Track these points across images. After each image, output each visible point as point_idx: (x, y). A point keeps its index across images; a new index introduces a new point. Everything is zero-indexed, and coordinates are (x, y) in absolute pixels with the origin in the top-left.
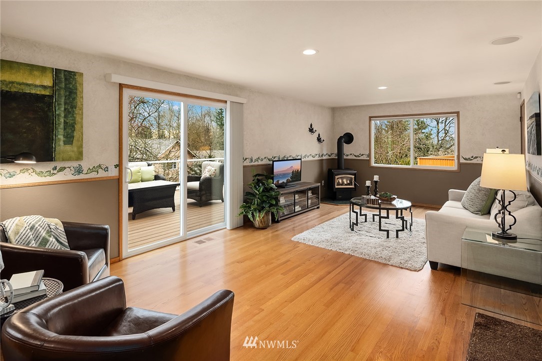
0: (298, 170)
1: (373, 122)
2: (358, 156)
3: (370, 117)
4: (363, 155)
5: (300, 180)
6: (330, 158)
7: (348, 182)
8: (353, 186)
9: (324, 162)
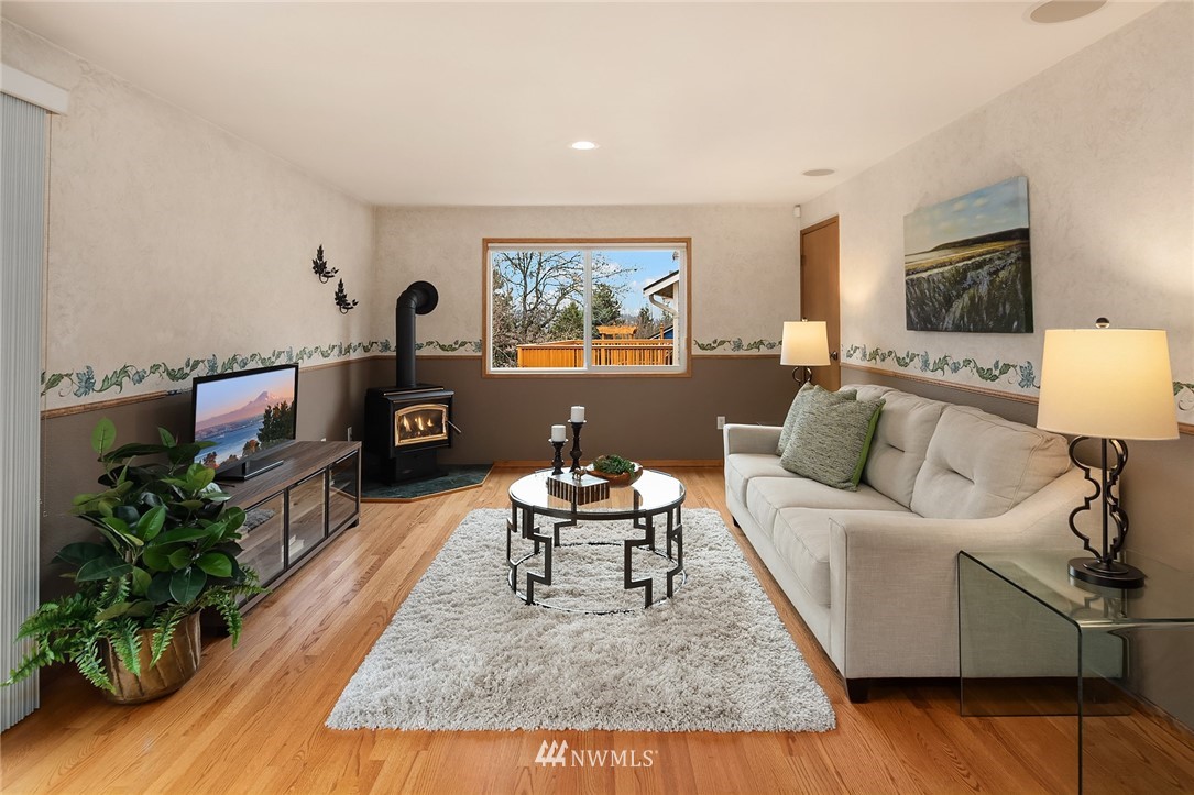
0: (284, 405)
1: (490, 252)
2: (451, 348)
3: (486, 241)
4: (463, 344)
5: (294, 438)
6: (367, 355)
7: (430, 424)
8: (443, 436)
9: (354, 370)
